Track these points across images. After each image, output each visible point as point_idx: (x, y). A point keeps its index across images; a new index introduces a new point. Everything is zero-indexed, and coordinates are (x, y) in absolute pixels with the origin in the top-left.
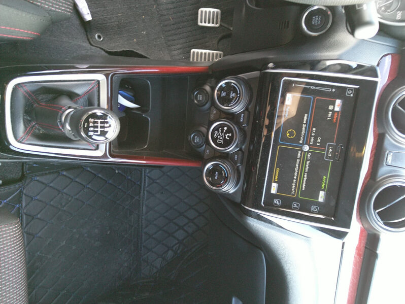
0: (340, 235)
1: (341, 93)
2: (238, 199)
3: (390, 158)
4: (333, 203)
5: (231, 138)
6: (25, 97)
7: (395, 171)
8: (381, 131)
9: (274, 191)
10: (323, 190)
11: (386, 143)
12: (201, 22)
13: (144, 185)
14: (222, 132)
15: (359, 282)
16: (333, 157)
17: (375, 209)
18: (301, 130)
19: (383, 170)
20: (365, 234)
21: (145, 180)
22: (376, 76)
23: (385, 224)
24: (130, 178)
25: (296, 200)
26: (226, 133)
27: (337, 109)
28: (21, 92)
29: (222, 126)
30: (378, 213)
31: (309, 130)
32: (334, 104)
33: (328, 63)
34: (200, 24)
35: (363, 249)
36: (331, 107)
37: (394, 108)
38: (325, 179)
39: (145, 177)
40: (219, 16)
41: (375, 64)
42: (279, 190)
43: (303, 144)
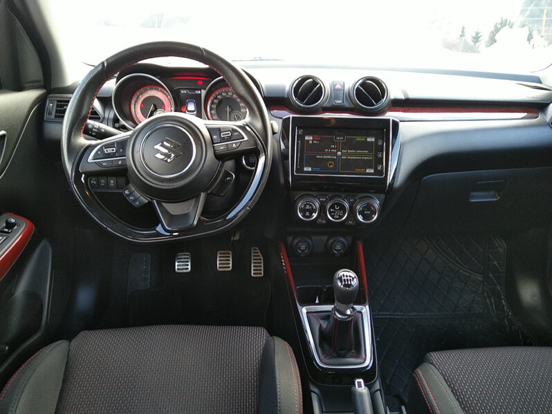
0: (396, 124)
1: (301, 137)
2: (383, 196)
3: (339, 102)
4: (374, 132)
5: (338, 204)
6: (329, 359)
7: (346, 97)
8: (321, 110)
9: (372, 171)
10: (366, 139)
11: (328, 105)
12: (229, 267)
13: (388, 315)
14: (334, 212)
15: (428, 107)
16: (343, 136)
17: (374, 105)
18: (328, 159)
19: (347, 104)
20: (393, 109)
21: (383, 315)
22: (289, 118)
23: (383, 97)
24: (383, 328)
25: (376, 156)
26: (335, 209)
27: (311, 138)
28: (325, 360)
29: (330, 213)
30: (376, 103)
31: (327, 154)
32: (308, 141)
33: (283, 147)
34: (230, 269)
35: (404, 108)
36: (311, 142)
37: (306, 104)
38: (359, 139)
39: (380, 315)
40: (223, 252)
41: (281, 120)
42: (371, 168)
43: (337, 156)
